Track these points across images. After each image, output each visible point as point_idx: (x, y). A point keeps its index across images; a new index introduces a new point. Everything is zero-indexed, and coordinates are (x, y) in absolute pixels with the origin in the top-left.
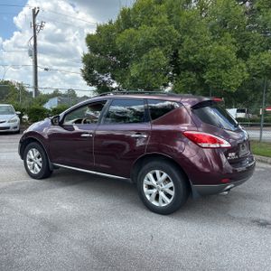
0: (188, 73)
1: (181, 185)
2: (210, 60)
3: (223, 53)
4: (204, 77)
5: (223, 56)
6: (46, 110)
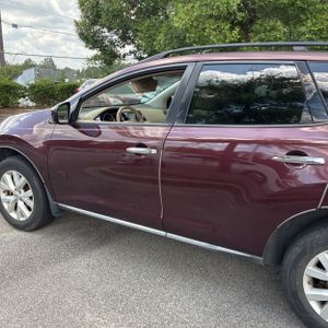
6: (20, 87)
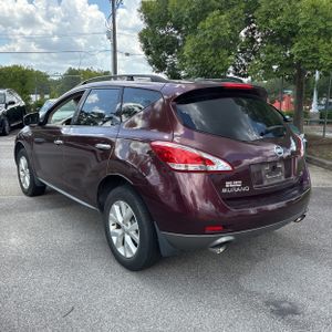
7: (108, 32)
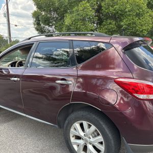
0: (109, 21)
1: (112, 142)
2: (127, 10)
3: (137, 4)
4: (122, 23)
5: (138, 6)
7: (4, 14)
